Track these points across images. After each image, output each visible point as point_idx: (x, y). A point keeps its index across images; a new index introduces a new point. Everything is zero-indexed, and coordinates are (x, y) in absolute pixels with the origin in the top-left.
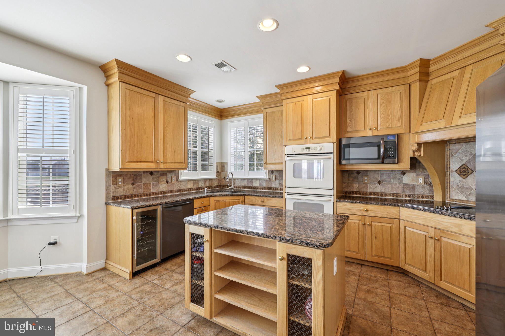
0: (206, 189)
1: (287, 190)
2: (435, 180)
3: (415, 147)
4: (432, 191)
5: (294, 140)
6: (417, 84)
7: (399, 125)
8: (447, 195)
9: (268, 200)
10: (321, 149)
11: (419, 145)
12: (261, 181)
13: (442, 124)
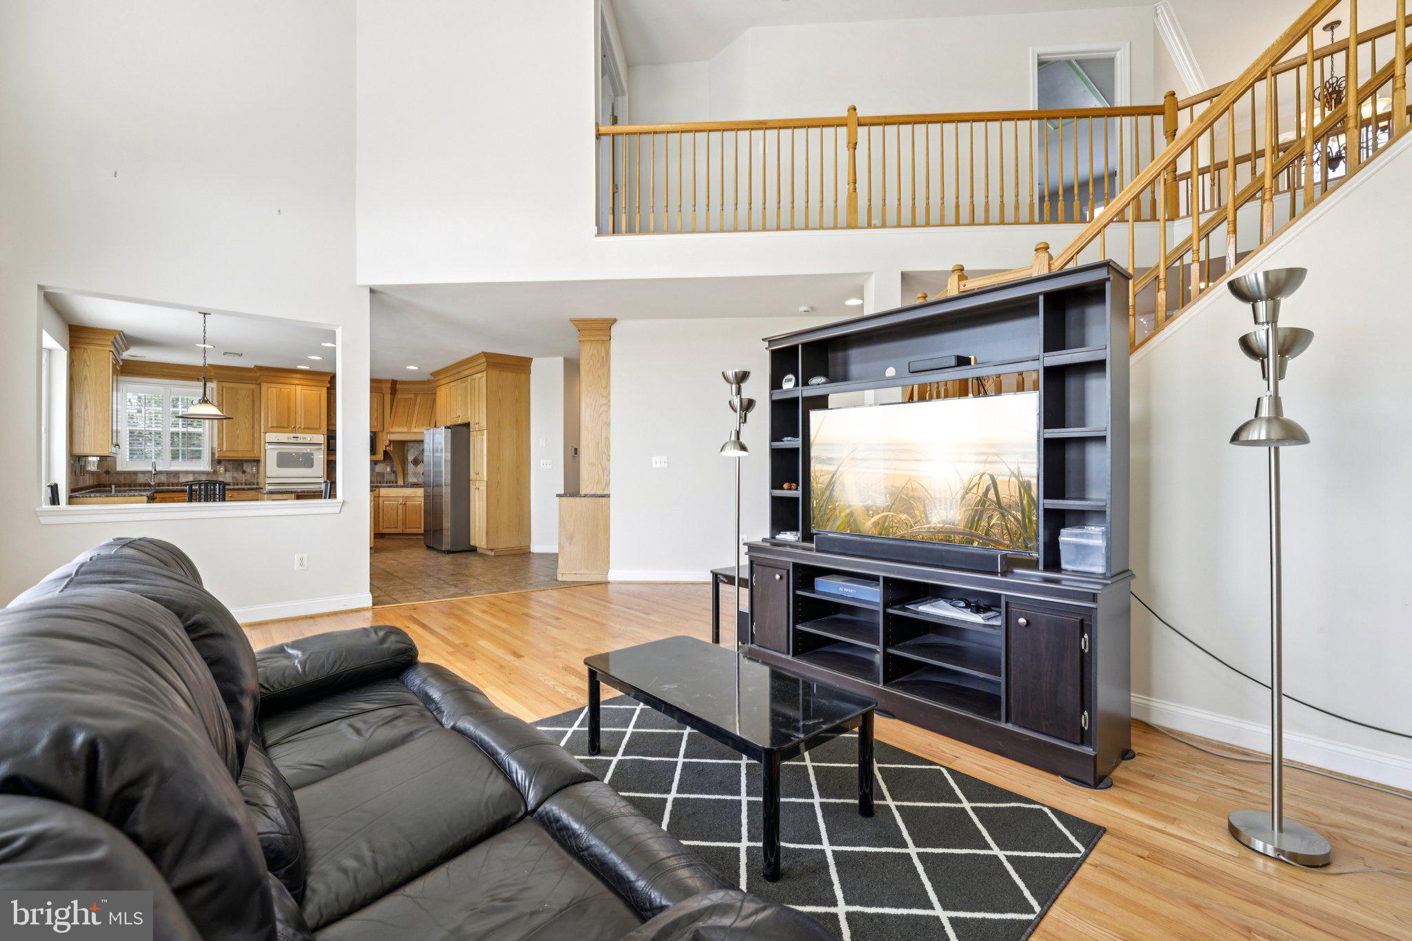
0: (113, 486)
1: (268, 481)
2: (398, 468)
3: (387, 443)
4: (396, 478)
5: (277, 427)
6: (389, 395)
7: (375, 424)
8: (406, 480)
9: (239, 494)
10: (311, 440)
11: (390, 441)
12: (196, 475)
13: (405, 430)
